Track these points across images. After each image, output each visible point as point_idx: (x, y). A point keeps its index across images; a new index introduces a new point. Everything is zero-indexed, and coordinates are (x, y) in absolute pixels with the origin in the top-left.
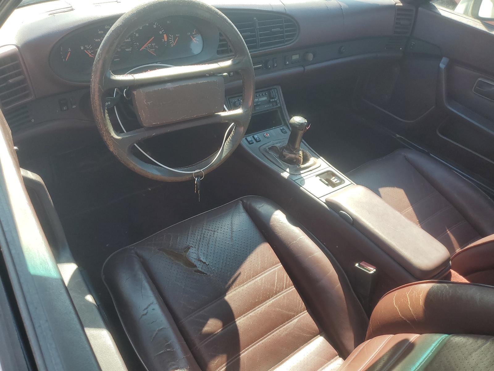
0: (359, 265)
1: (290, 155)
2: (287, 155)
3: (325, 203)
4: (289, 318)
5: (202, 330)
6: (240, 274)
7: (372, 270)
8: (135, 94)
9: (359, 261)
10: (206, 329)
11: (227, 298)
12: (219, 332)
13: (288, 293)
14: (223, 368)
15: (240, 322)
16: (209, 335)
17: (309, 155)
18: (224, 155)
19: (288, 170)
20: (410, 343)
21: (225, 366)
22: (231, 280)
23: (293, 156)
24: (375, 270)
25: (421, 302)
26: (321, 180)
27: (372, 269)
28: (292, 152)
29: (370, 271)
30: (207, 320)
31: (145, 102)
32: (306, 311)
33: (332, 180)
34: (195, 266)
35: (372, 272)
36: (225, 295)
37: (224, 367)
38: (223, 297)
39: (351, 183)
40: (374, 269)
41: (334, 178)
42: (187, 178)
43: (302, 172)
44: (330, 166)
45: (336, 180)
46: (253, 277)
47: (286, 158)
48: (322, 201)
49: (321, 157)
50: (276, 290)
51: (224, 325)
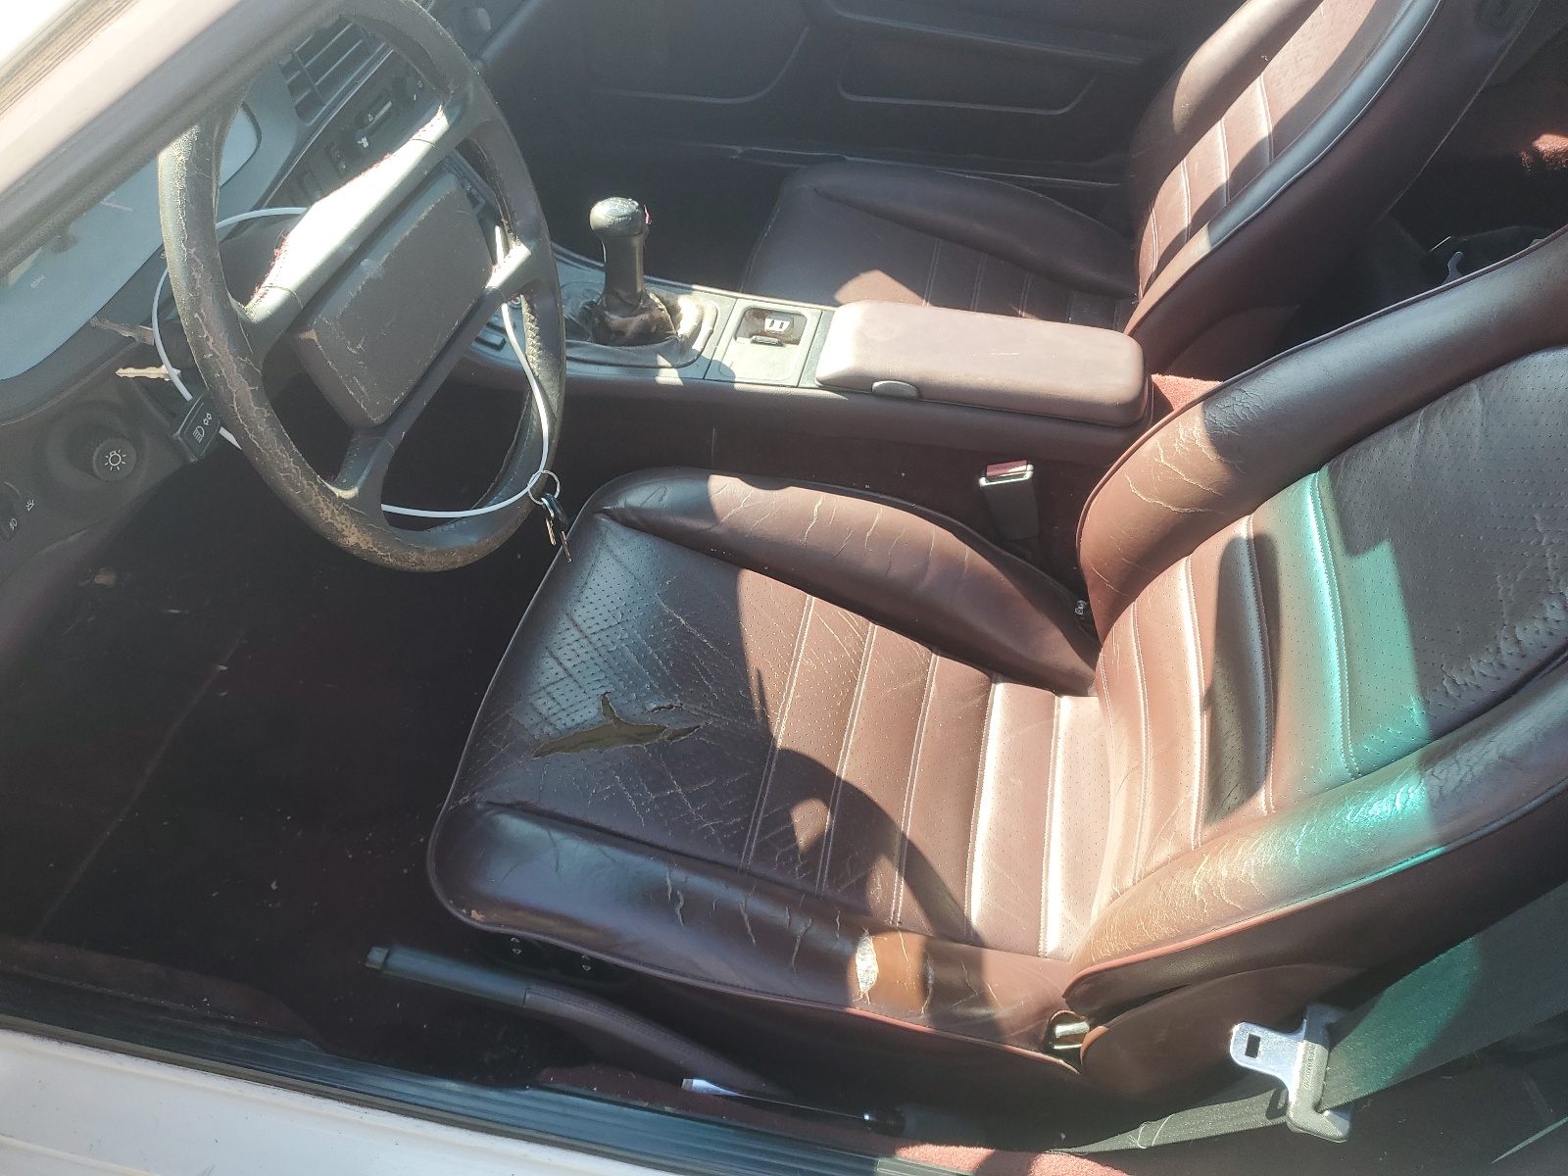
0: (990, 479)
1: (635, 323)
2: (625, 325)
3: (820, 388)
4: (921, 691)
5: (797, 847)
6: (759, 672)
7: (1025, 471)
8: (315, 338)
9: (982, 472)
10: (803, 839)
11: (780, 743)
12: (831, 823)
13: (876, 644)
14: (899, 888)
15: (846, 769)
16: (816, 845)
17: (668, 296)
18: (554, 400)
19: (662, 361)
20: (1248, 541)
21: (900, 878)
22: (756, 699)
23: (645, 316)
24: (1030, 467)
25: (1210, 454)
26: (754, 342)
27: (1023, 468)
28: (634, 310)
29: (1021, 476)
30: (789, 819)
31: (350, 349)
32: (934, 655)
33: (771, 329)
34: (661, 729)
35: (1028, 475)
36: (775, 740)
37: (899, 883)
38: (774, 747)
39: (820, 311)
40: (1027, 464)
41: (768, 321)
42: (524, 510)
43: (697, 346)
44: (737, 298)
45: (778, 323)
46: (789, 664)
47: (628, 334)
48: (809, 388)
49: (695, 287)
50: (852, 655)
51: (826, 803)
